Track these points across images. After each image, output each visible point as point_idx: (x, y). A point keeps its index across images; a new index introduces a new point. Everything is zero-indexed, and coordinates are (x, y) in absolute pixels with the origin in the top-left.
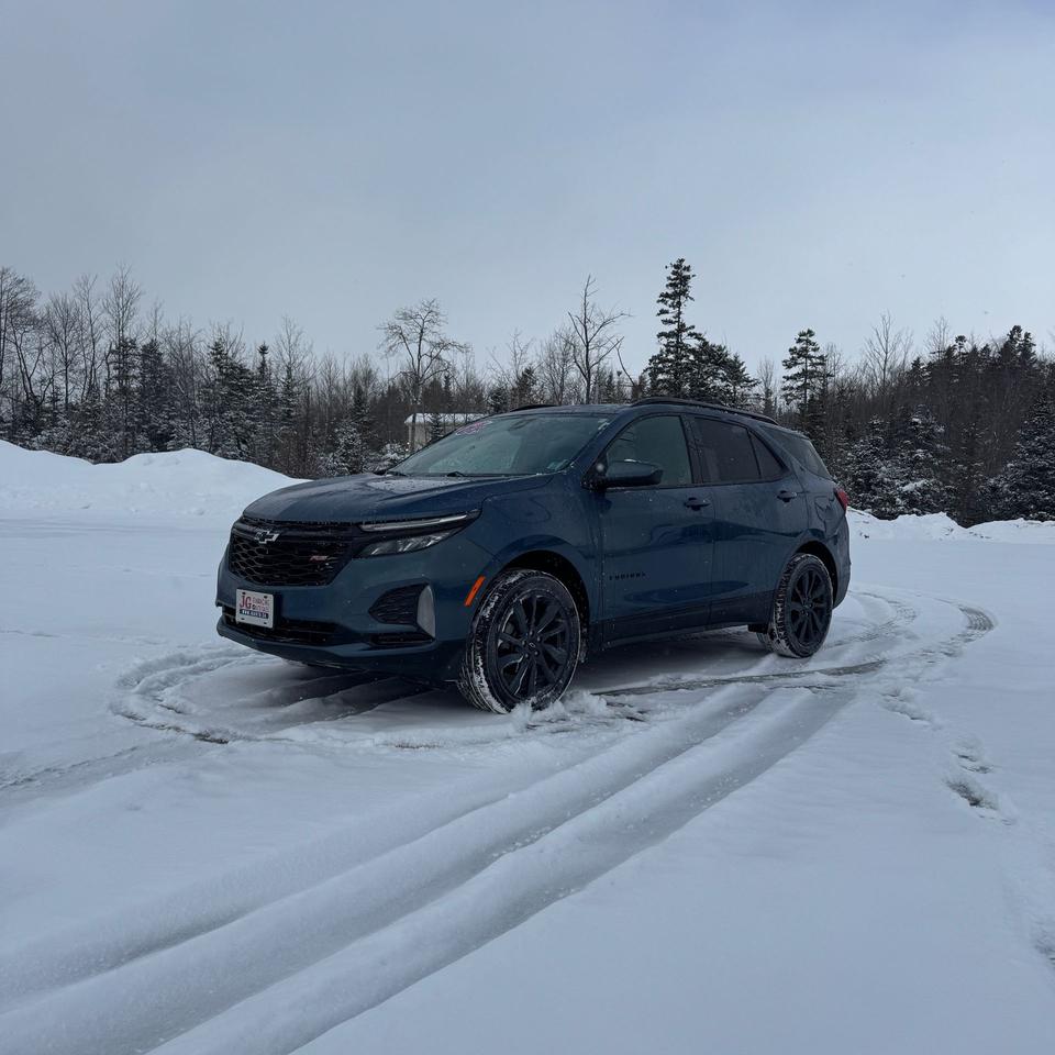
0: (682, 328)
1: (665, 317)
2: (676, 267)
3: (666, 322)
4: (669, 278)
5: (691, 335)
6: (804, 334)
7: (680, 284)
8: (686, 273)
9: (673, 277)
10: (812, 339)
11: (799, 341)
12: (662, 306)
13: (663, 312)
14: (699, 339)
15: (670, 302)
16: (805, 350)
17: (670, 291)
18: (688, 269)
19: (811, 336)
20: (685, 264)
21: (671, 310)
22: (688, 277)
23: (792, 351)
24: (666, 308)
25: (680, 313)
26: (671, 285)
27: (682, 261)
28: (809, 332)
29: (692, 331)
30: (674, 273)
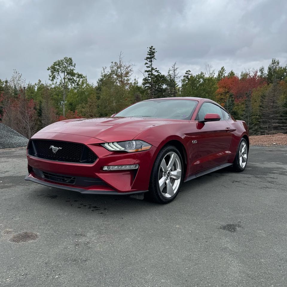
0: (153, 69)
1: (147, 65)
2: (151, 48)
3: (148, 67)
4: (148, 52)
5: (155, 71)
6: (188, 71)
7: (151, 55)
8: (153, 51)
9: (150, 52)
10: (190, 73)
11: (186, 73)
12: (146, 61)
13: (146, 63)
14: (158, 72)
15: (149, 60)
16: (188, 76)
17: (149, 56)
18: (154, 49)
19: (190, 72)
20: (153, 48)
21: (149, 63)
22: (155, 52)
23: (184, 76)
24: (147, 62)
25: (152, 64)
26: (149, 54)
27: (152, 47)
28: (189, 71)
29: (156, 70)
30: (150, 50)
